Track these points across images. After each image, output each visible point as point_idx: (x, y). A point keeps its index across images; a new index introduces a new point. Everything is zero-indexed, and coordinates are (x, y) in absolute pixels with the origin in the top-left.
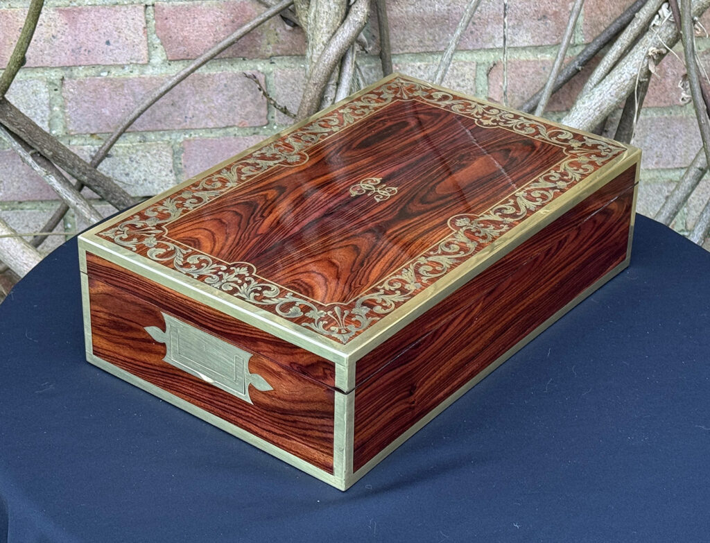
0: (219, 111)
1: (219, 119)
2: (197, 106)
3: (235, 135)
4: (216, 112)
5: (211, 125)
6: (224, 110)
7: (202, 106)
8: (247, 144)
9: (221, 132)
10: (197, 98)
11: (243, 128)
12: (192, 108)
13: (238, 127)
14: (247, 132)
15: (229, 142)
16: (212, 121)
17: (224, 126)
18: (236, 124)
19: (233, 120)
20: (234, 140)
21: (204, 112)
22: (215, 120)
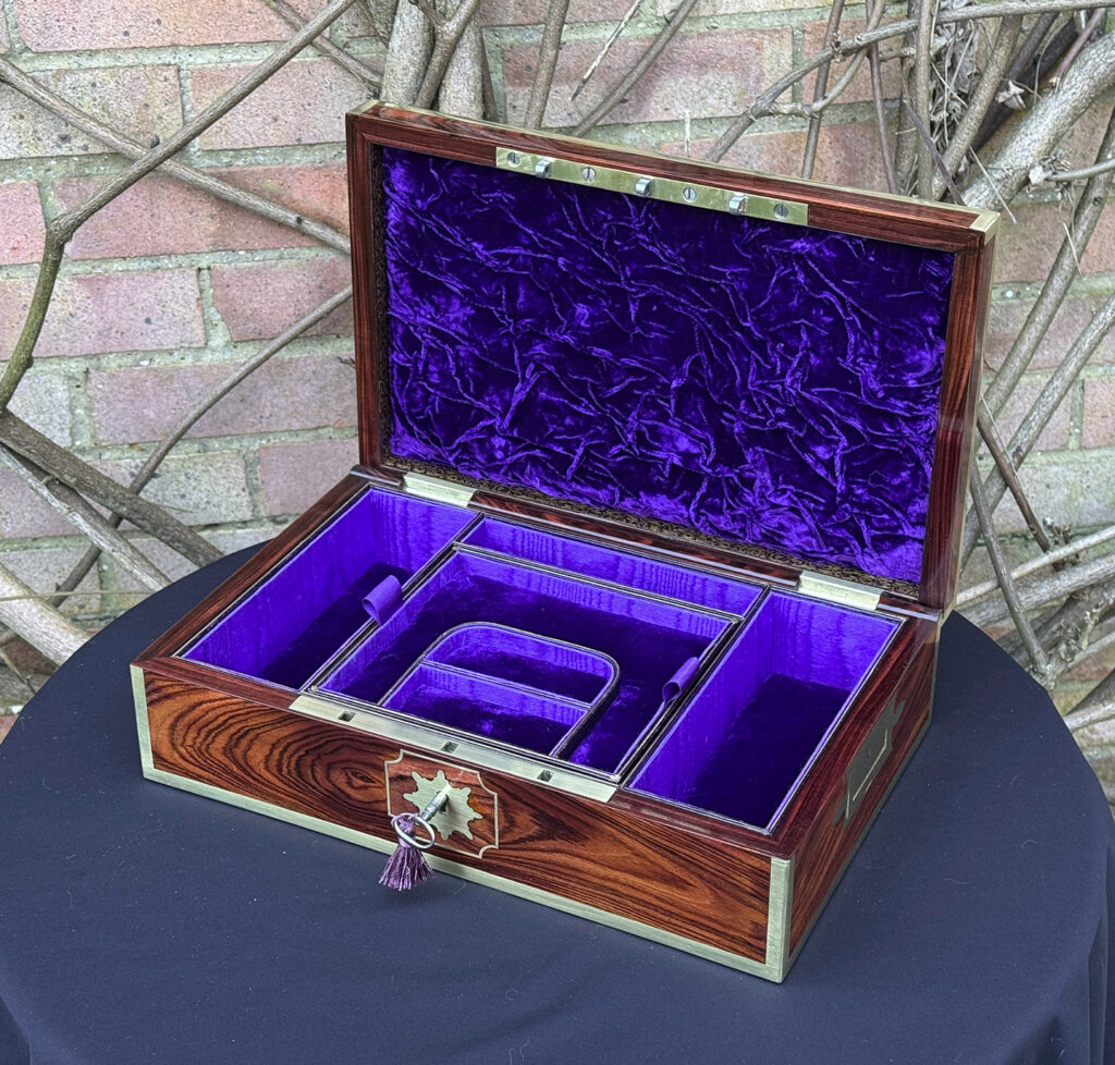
0: (307, 406)
1: (307, 418)
2: (275, 401)
3: (330, 438)
4: (302, 409)
5: (296, 426)
6: (314, 405)
7: (283, 401)
8: (346, 450)
9: (311, 434)
10: (276, 391)
11: (341, 428)
12: (268, 404)
13: (333, 427)
14: (346, 432)
15: (322, 447)
16: (298, 421)
17: (313, 426)
18: (332, 424)
19: (326, 418)
20: (329, 445)
21: (286, 409)
22: (301, 419)
